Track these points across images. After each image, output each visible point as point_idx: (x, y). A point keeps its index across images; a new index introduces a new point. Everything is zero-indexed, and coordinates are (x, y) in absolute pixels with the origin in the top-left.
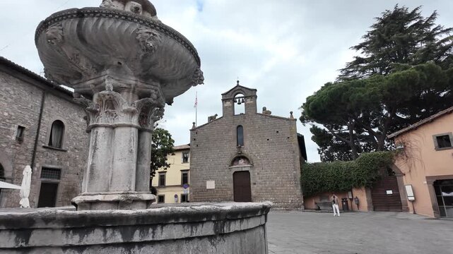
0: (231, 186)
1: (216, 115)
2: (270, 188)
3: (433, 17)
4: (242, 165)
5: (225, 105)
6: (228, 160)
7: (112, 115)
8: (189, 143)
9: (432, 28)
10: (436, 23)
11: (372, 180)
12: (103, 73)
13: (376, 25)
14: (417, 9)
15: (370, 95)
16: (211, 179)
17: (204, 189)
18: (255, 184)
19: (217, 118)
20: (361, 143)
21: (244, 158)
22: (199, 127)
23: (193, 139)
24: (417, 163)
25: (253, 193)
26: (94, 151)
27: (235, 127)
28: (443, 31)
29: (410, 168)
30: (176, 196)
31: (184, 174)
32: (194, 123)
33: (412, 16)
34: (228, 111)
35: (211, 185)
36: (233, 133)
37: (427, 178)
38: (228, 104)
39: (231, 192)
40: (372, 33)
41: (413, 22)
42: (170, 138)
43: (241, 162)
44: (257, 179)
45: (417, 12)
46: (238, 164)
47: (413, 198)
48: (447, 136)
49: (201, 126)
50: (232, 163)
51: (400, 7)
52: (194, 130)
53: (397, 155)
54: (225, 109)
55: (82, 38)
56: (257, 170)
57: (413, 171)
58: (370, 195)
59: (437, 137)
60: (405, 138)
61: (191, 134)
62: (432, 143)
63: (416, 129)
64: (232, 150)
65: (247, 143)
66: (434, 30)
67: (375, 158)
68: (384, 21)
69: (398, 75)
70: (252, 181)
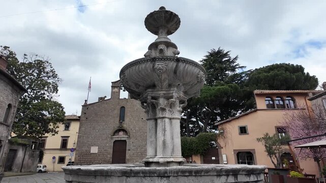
0: (111, 151)
1: (106, 97)
2: (140, 154)
3: (236, 58)
4: (121, 136)
5: (114, 90)
6: (111, 131)
7: (171, 112)
8: (80, 115)
9: (235, 64)
10: (237, 62)
11: (205, 150)
12: (172, 89)
13: (207, 56)
14: (228, 52)
15: (204, 98)
16: (95, 145)
17: (88, 153)
18: (129, 150)
19: (106, 99)
20: (190, 125)
21: (124, 130)
22: (90, 104)
23: (84, 112)
24: (229, 141)
25: (127, 157)
26: (165, 132)
27: (119, 107)
28: (240, 67)
29: (226, 144)
30: (54, 158)
31: (64, 140)
32: (86, 101)
33: (226, 55)
34: (115, 95)
35: (94, 150)
36: (117, 112)
37: (234, 150)
38: (116, 90)
39: (110, 156)
40: (205, 60)
41: (227, 59)
42: (62, 110)
43: (121, 133)
44: (131, 146)
45: (228, 53)
46: (118, 135)
47: (226, 162)
48: (245, 127)
49: (92, 104)
50: (114, 134)
51: (221, 49)
52: (86, 106)
53: (219, 136)
54: (113, 93)
55: (175, 72)
56: (132, 140)
57: (227, 146)
58: (202, 160)
59: (240, 128)
60: (224, 126)
61: (83, 109)
62: (237, 131)
63: (230, 121)
64: (115, 124)
65: (127, 119)
66: (236, 65)
67: (207, 136)
68: (211, 55)
69: (220, 89)
70: (127, 148)
